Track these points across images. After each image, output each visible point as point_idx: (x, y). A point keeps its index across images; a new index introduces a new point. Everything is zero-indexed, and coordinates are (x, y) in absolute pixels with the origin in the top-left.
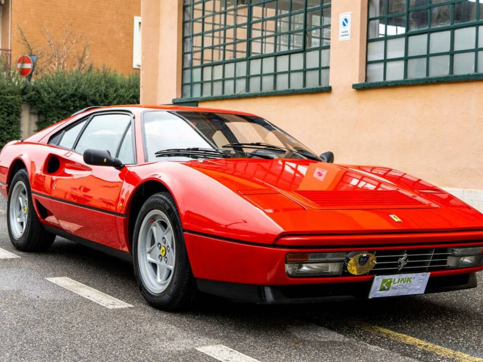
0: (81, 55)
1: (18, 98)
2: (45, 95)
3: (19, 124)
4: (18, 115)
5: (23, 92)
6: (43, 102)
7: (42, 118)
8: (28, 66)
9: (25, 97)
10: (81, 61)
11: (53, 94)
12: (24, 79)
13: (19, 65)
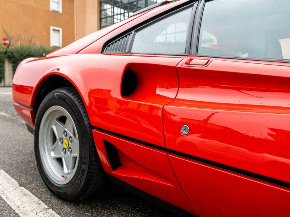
0: (30, 39)
1: (3, 56)
2: (15, 55)
3: (4, 67)
4: (4, 63)
5: (5, 53)
6: (15, 58)
7: (14, 64)
8: (7, 42)
9: (6, 55)
10: (30, 41)
11: (19, 54)
12: (6, 47)
13: (3, 42)
